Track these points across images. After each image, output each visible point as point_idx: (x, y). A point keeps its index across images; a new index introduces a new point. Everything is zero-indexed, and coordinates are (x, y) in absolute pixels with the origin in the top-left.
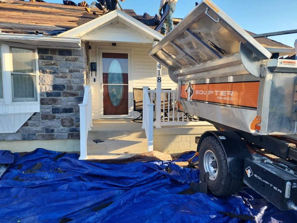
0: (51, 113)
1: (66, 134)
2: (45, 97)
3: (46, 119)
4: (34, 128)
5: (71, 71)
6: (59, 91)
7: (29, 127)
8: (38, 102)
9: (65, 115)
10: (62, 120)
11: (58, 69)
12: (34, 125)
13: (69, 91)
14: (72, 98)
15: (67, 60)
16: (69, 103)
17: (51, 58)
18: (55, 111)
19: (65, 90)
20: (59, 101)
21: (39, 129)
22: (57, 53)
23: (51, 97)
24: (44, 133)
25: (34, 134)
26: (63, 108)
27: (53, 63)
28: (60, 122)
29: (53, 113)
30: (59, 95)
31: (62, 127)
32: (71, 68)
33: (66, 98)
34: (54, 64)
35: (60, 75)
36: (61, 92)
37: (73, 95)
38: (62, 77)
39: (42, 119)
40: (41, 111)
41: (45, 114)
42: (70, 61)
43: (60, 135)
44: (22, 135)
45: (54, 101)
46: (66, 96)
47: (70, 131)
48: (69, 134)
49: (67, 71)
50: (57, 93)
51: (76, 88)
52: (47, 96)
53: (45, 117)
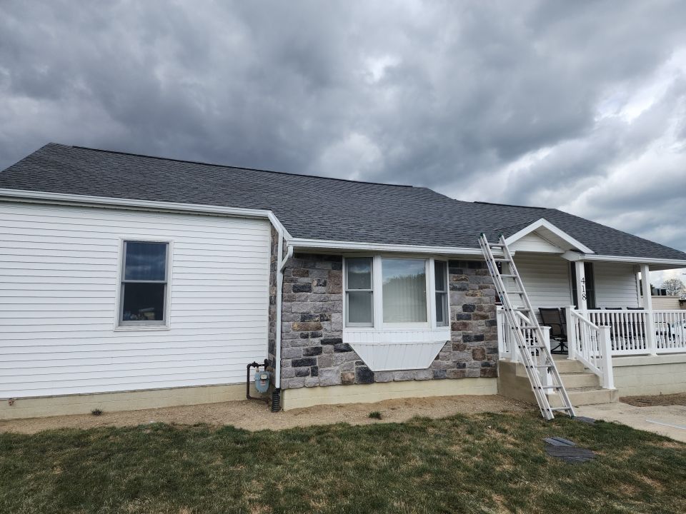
0: (462, 342)
1: (478, 370)
2: (456, 321)
3: (457, 350)
4: (445, 362)
6: (469, 313)
7: (439, 360)
8: (449, 327)
9: (476, 344)
10: (474, 350)
11: (468, 284)
12: (445, 358)
13: (480, 313)
14: (483, 322)
15: (476, 274)
16: (480, 328)
17: (461, 272)
18: (467, 338)
19: (476, 312)
20: (470, 325)
21: (450, 363)
22: (467, 265)
23: (461, 321)
24: (455, 369)
25: (446, 371)
26: (474, 335)
27: (463, 277)
28: (471, 354)
29: (465, 341)
30: (469, 318)
31: (473, 361)
32: (481, 284)
33: (476, 321)
34: (465, 279)
35: (471, 292)
36: (472, 313)
37: (484, 317)
38: (472, 295)
39: (454, 350)
40: (452, 339)
41: (457, 343)
42: (479, 275)
43: (473, 372)
44: (434, 372)
45: (465, 325)
46: (477, 319)
47: (483, 366)
48: (482, 370)
49: (477, 288)
50: (467, 315)
51: (487, 309)
52: (458, 319)
53: (457, 347)
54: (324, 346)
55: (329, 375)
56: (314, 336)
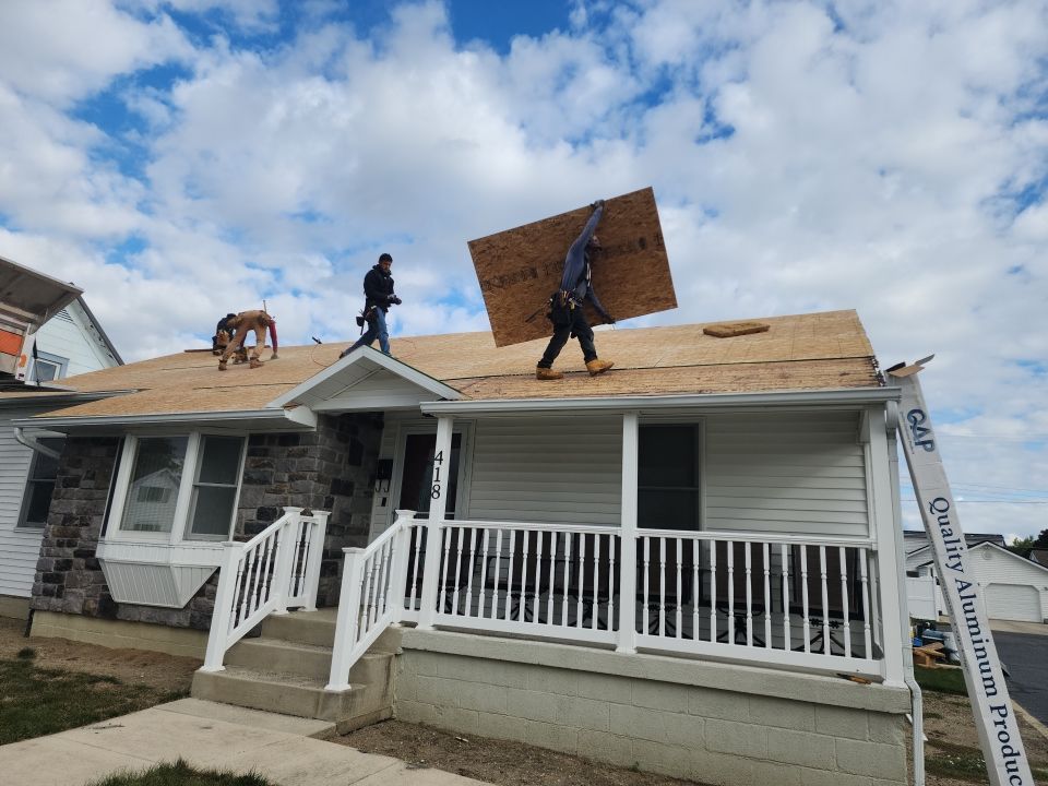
2: (242, 533)
5: (291, 479)
6: (265, 522)
11: (271, 474)
15: (288, 456)
17: (266, 453)
22: (278, 442)
27: (266, 462)
32: (294, 471)
34: (268, 464)
35: (274, 486)
42: (293, 456)
44: (192, 615)
52: (247, 532)
54: (76, 560)
55: (71, 598)
56: (70, 545)
